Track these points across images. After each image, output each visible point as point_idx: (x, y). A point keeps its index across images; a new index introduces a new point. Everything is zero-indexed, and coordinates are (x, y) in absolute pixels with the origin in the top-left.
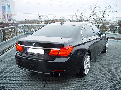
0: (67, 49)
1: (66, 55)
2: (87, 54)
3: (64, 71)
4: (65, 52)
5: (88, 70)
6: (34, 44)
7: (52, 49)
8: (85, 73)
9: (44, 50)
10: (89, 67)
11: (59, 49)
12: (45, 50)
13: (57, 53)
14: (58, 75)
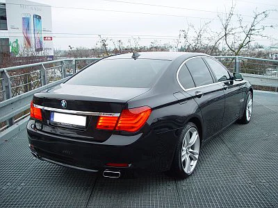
0: (137, 115)
1: (133, 127)
2: (190, 127)
3: (130, 165)
4: (132, 120)
5: (194, 163)
6: (64, 104)
7: (102, 114)
8: (185, 170)
9: (85, 118)
10: (197, 156)
11: (118, 115)
12: (88, 117)
13: (114, 125)
14: (117, 175)
